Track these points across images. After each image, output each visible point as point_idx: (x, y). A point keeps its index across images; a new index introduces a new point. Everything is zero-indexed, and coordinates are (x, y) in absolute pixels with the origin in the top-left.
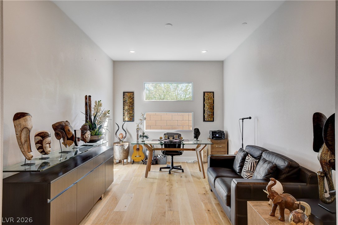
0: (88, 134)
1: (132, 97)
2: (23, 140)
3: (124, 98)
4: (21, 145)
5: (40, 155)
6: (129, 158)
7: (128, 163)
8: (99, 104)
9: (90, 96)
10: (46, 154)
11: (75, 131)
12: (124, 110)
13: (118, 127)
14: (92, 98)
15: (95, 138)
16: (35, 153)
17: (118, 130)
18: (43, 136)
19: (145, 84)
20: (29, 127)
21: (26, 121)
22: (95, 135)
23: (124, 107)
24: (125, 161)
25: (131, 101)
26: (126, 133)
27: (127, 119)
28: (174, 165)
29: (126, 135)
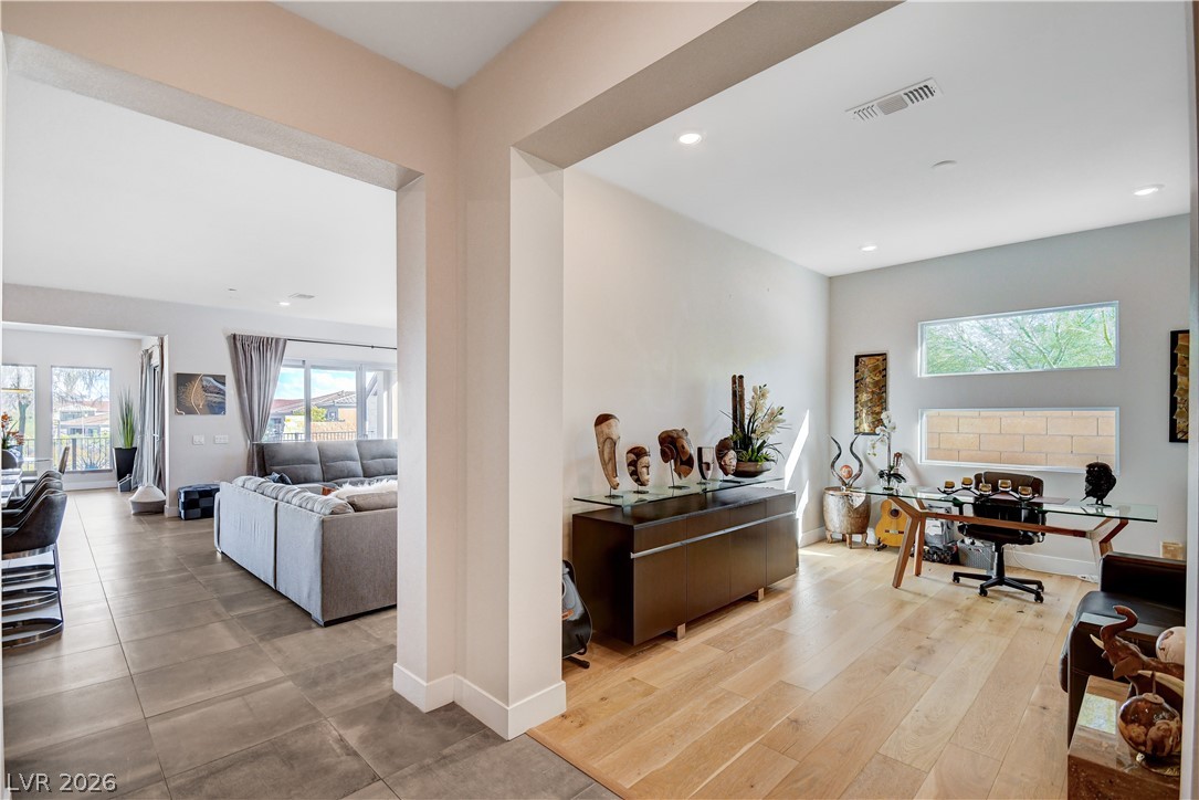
0: (731, 458)
1: (881, 368)
2: (606, 456)
3: (857, 371)
4: (604, 464)
5: (636, 486)
6: (870, 533)
7: (867, 546)
8: (761, 393)
9: (741, 377)
10: (642, 484)
11: (700, 450)
12: (856, 403)
13: (839, 448)
14: (745, 380)
15: (750, 467)
16: (626, 483)
17: (839, 456)
18: (638, 453)
19: (922, 328)
20: (614, 437)
21: (609, 427)
22: (750, 460)
23: (856, 397)
24: (857, 538)
25: (876, 379)
26: (861, 465)
27: (866, 427)
28: (1007, 575)
29: (861, 471)
